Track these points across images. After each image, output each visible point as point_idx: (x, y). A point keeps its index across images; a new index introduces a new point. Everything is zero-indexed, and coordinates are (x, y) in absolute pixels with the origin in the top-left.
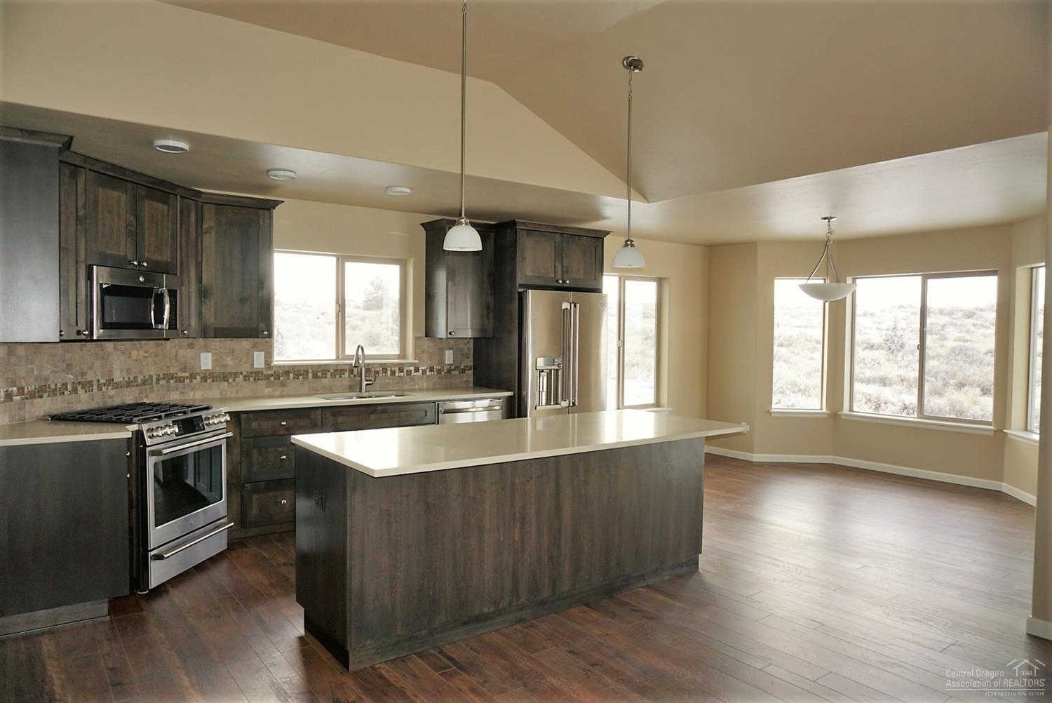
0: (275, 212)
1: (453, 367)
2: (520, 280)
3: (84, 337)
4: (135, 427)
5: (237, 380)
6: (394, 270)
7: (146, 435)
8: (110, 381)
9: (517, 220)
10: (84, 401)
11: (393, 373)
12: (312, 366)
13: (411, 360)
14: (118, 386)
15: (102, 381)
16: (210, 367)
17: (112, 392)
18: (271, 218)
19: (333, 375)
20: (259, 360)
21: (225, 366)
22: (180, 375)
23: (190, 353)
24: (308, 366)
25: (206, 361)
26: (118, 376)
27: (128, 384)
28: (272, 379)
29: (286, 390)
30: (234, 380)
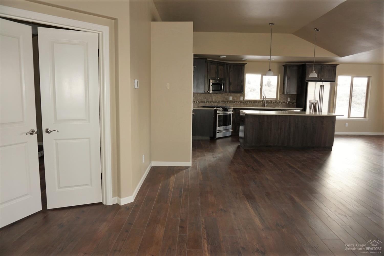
0: (245, 66)
1: (290, 102)
2: (307, 79)
3: (208, 92)
4: (215, 108)
5: (237, 103)
6: (276, 77)
7: (217, 110)
8: (212, 101)
9: (306, 64)
10: (208, 104)
11: (273, 103)
12: (253, 100)
13: (278, 100)
14: (214, 102)
15: (211, 101)
16: (231, 100)
17: (213, 103)
18: (244, 67)
19: (258, 103)
20: (242, 99)
21: (234, 99)
22: (225, 101)
23: (227, 96)
24: (252, 100)
25: (231, 98)
26: (214, 100)
27: (216, 102)
28: (244, 103)
29: (247, 106)
30: (236, 103)
